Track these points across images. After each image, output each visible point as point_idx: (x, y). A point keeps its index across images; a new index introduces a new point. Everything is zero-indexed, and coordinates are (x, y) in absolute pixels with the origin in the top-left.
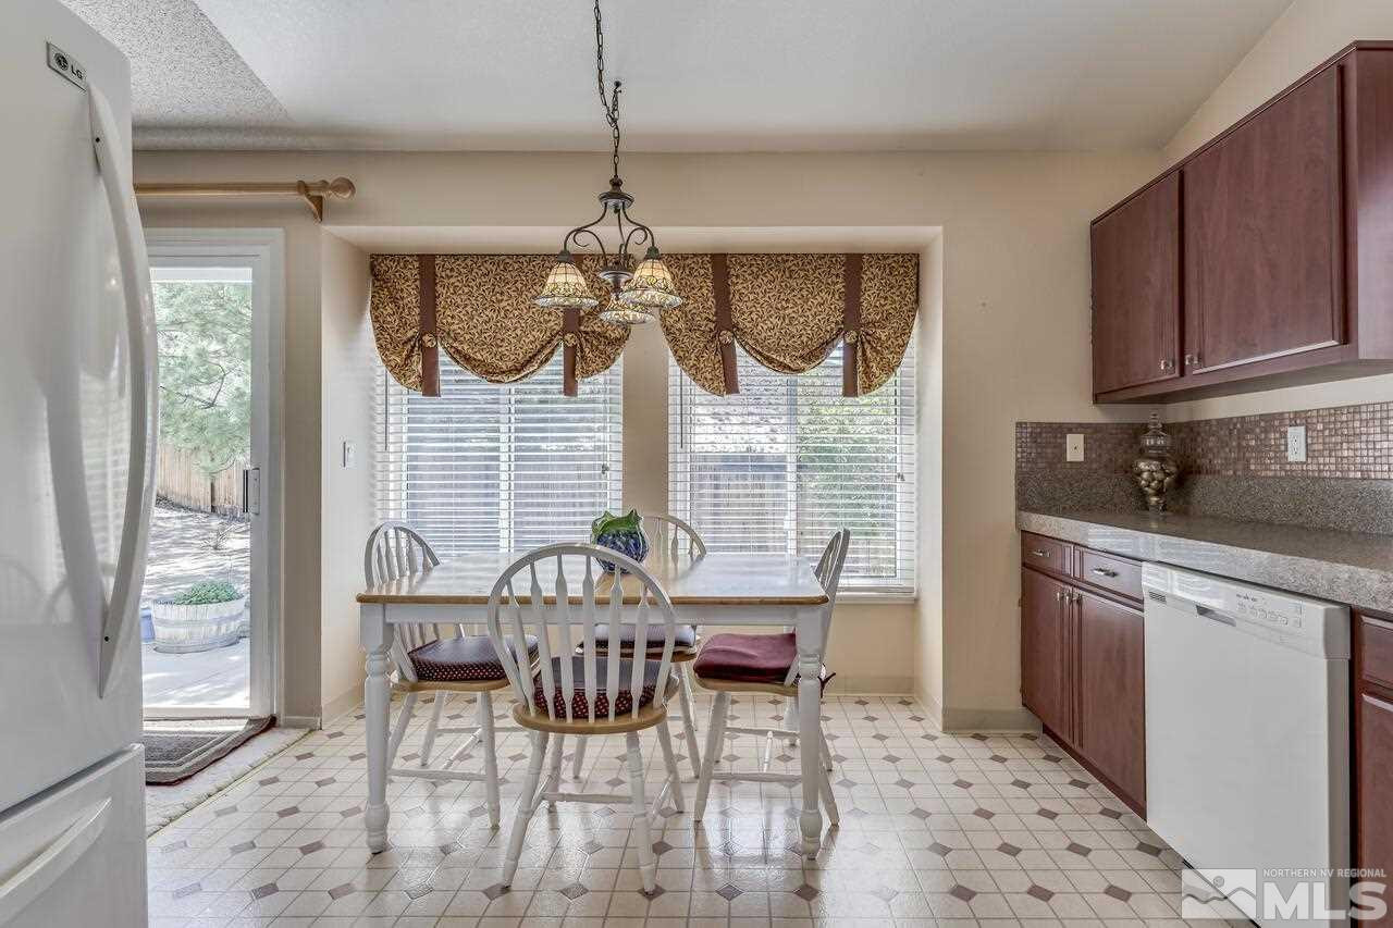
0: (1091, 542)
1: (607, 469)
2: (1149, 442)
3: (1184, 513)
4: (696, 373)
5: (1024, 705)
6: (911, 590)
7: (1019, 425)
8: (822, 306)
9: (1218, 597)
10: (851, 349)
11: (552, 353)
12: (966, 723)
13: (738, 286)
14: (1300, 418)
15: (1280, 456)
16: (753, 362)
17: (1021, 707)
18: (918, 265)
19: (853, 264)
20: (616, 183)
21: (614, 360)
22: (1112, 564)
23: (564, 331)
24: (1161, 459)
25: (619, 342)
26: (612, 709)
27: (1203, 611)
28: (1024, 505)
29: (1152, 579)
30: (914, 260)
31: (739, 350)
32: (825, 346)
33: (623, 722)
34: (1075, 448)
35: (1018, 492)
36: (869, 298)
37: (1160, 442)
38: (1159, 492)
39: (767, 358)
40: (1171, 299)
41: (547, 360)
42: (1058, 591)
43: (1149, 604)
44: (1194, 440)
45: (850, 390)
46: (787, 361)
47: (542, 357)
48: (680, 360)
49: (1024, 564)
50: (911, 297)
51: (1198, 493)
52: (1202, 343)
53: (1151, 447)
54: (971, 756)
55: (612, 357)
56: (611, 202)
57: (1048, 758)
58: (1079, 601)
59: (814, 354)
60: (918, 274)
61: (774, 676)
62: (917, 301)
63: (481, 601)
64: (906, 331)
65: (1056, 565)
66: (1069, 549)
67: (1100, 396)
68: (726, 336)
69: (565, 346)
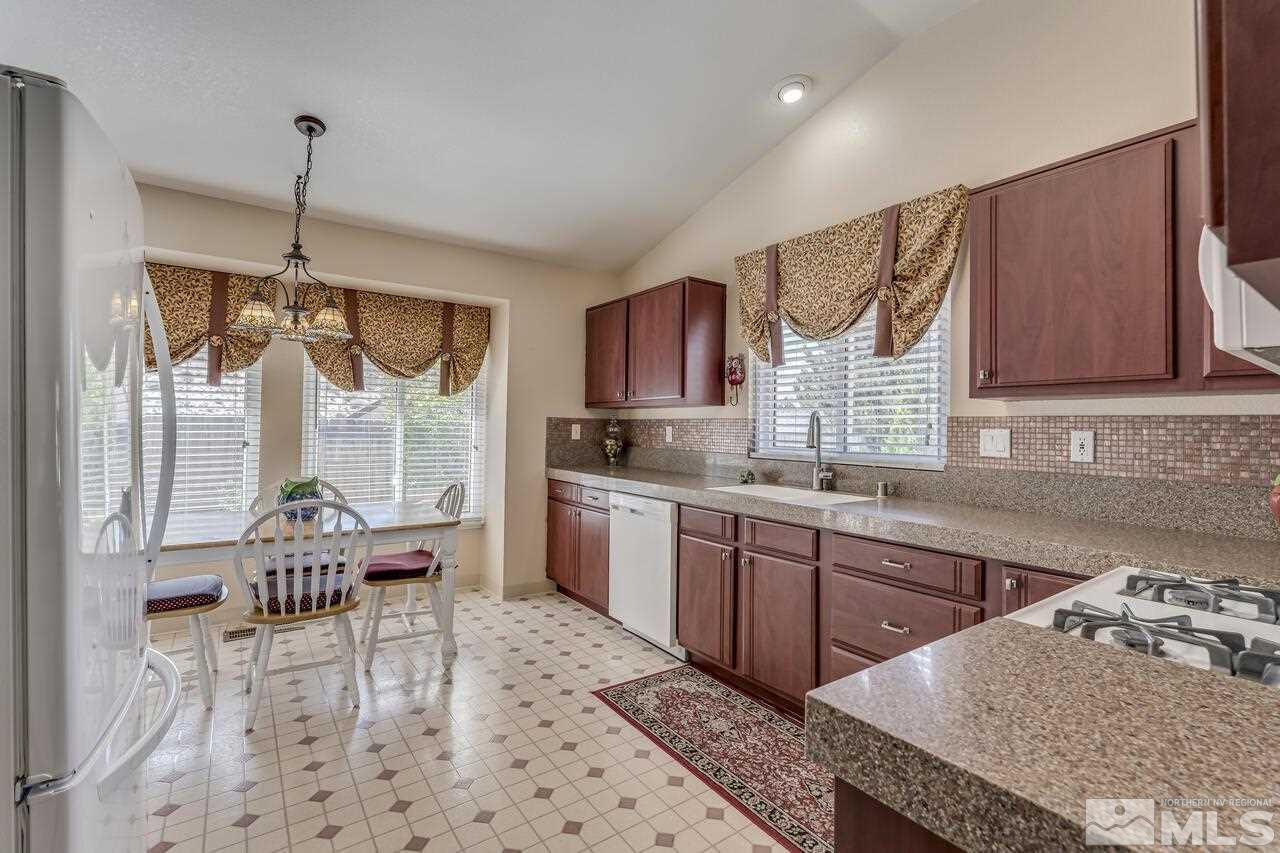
0: (584, 483)
1: (248, 444)
2: (611, 430)
3: (625, 466)
4: (331, 374)
5: (548, 577)
6: (480, 519)
7: (549, 419)
8: (428, 335)
9: (638, 504)
10: (446, 365)
11: (197, 350)
12: (517, 593)
13: (365, 314)
14: (671, 422)
15: (664, 440)
16: (377, 369)
17: (545, 579)
18: (489, 315)
19: (449, 309)
20: (297, 247)
21: (257, 359)
22: (596, 494)
23: (210, 334)
24: (616, 439)
25: (263, 345)
26: (328, 602)
27: (633, 511)
28: (550, 464)
29: (614, 499)
30: (487, 312)
31: (365, 360)
32: (429, 362)
33: (336, 608)
34: (576, 432)
35: (547, 457)
36: (459, 332)
37: (616, 429)
38: (614, 456)
39: (386, 367)
40: (623, 361)
41: (190, 356)
42: (569, 511)
43: (612, 511)
44: (629, 429)
45: (444, 390)
46: (403, 370)
47: (187, 353)
48: (317, 364)
49: (549, 498)
50: (484, 336)
51: (632, 455)
52: (634, 386)
53: (612, 432)
54: (521, 609)
55: (255, 356)
56: (293, 261)
57: (561, 602)
58: (580, 514)
59: (421, 367)
60: (489, 321)
61: (420, 573)
62: (489, 337)
63: (233, 544)
64: (481, 356)
65: (568, 496)
66: (575, 488)
67: (588, 405)
68: (356, 350)
69: (211, 345)
